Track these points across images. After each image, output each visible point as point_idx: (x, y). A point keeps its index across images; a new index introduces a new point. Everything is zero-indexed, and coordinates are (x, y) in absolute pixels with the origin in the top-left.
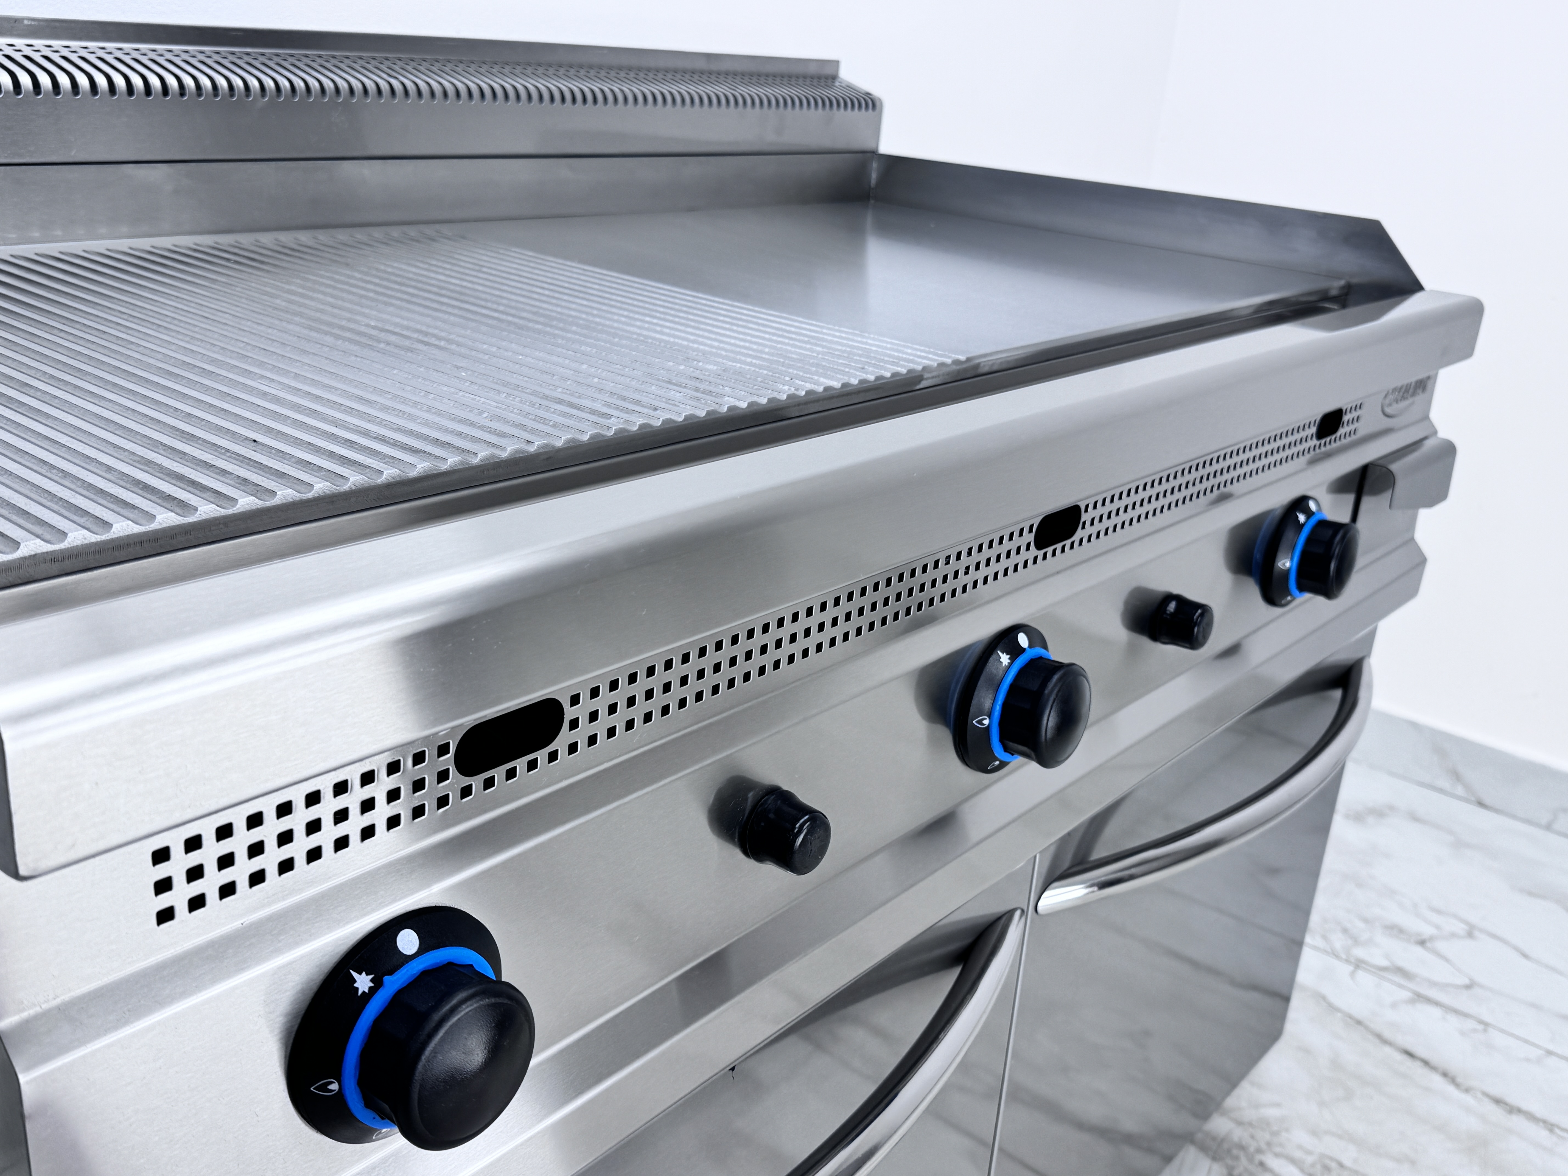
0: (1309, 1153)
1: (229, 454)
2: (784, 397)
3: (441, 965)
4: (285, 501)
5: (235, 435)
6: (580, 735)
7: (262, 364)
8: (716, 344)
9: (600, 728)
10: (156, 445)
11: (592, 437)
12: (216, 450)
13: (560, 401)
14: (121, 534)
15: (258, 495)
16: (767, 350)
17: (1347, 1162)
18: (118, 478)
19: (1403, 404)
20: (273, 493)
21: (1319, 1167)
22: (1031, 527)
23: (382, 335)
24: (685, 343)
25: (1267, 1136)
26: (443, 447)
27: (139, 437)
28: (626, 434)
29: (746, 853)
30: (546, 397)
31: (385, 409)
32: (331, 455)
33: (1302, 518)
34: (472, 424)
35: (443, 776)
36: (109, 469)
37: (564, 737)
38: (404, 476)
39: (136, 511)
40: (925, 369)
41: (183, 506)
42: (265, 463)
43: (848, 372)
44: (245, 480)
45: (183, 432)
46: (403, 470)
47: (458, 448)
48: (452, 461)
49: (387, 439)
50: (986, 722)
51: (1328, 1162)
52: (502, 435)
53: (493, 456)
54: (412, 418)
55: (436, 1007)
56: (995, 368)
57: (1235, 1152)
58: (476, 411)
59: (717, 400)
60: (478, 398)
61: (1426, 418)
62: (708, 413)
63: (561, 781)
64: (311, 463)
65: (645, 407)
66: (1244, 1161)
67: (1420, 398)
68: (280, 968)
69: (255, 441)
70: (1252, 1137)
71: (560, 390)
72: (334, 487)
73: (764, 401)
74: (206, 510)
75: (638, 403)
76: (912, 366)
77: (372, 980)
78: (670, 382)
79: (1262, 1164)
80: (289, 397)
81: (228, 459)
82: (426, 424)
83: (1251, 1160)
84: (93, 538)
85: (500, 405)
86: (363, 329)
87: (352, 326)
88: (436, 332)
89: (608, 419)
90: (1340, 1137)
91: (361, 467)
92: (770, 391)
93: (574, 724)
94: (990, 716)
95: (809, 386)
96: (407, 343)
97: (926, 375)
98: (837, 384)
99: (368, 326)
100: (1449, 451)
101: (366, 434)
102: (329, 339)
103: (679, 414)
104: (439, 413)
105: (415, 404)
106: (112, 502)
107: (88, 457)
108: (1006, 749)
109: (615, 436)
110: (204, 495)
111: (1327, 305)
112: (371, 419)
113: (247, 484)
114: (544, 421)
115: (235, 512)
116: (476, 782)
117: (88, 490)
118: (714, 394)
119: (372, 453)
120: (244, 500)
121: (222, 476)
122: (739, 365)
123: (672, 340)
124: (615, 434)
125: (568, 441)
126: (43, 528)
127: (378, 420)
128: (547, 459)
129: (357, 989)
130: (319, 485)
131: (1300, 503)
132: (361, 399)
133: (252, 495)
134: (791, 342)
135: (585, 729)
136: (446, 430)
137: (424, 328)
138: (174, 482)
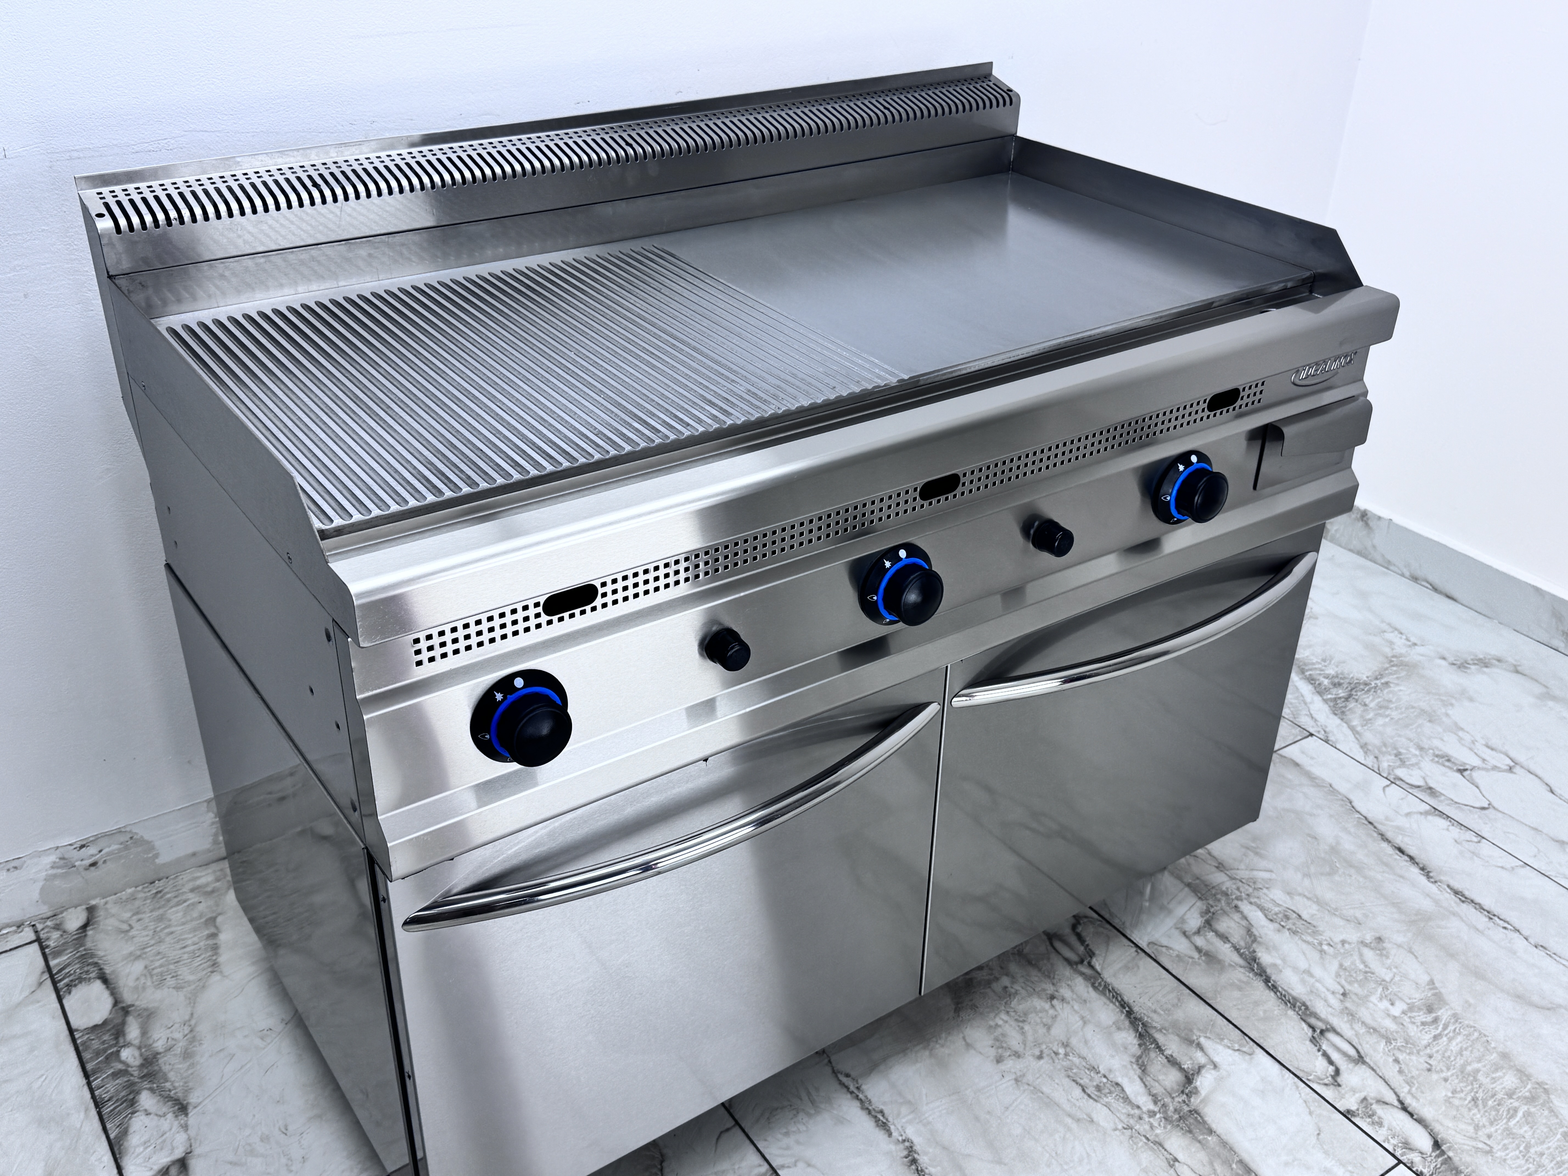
0: (1279, 905)
3: (532, 693)
4: (482, 489)
6: (607, 600)
9: (619, 597)
14: (411, 505)
15: (471, 485)
16: (788, 370)
17: (1305, 916)
18: (416, 473)
19: (1320, 376)
20: (478, 484)
21: (1280, 916)
22: (916, 489)
24: (743, 363)
25: (1250, 890)
30: (633, 417)
31: (549, 426)
33: (1181, 468)
35: (538, 616)
37: (599, 601)
39: (419, 493)
40: (875, 388)
41: (438, 491)
50: (875, 598)
51: (1290, 913)
57: (1219, 896)
58: (592, 429)
61: (1358, 380)
62: (716, 429)
63: (599, 619)
66: (1223, 903)
68: (467, 688)
70: (1238, 889)
73: (753, 419)
76: (866, 386)
77: (503, 696)
79: (1236, 907)
83: (1228, 904)
84: (400, 509)
90: (1308, 899)
93: (604, 595)
94: (877, 595)
106: (409, 487)
108: (890, 614)
112: (539, 434)
116: (555, 618)
122: (761, 384)
126: (382, 503)
127: (542, 435)
129: (498, 699)
131: (1184, 456)
135: (610, 597)
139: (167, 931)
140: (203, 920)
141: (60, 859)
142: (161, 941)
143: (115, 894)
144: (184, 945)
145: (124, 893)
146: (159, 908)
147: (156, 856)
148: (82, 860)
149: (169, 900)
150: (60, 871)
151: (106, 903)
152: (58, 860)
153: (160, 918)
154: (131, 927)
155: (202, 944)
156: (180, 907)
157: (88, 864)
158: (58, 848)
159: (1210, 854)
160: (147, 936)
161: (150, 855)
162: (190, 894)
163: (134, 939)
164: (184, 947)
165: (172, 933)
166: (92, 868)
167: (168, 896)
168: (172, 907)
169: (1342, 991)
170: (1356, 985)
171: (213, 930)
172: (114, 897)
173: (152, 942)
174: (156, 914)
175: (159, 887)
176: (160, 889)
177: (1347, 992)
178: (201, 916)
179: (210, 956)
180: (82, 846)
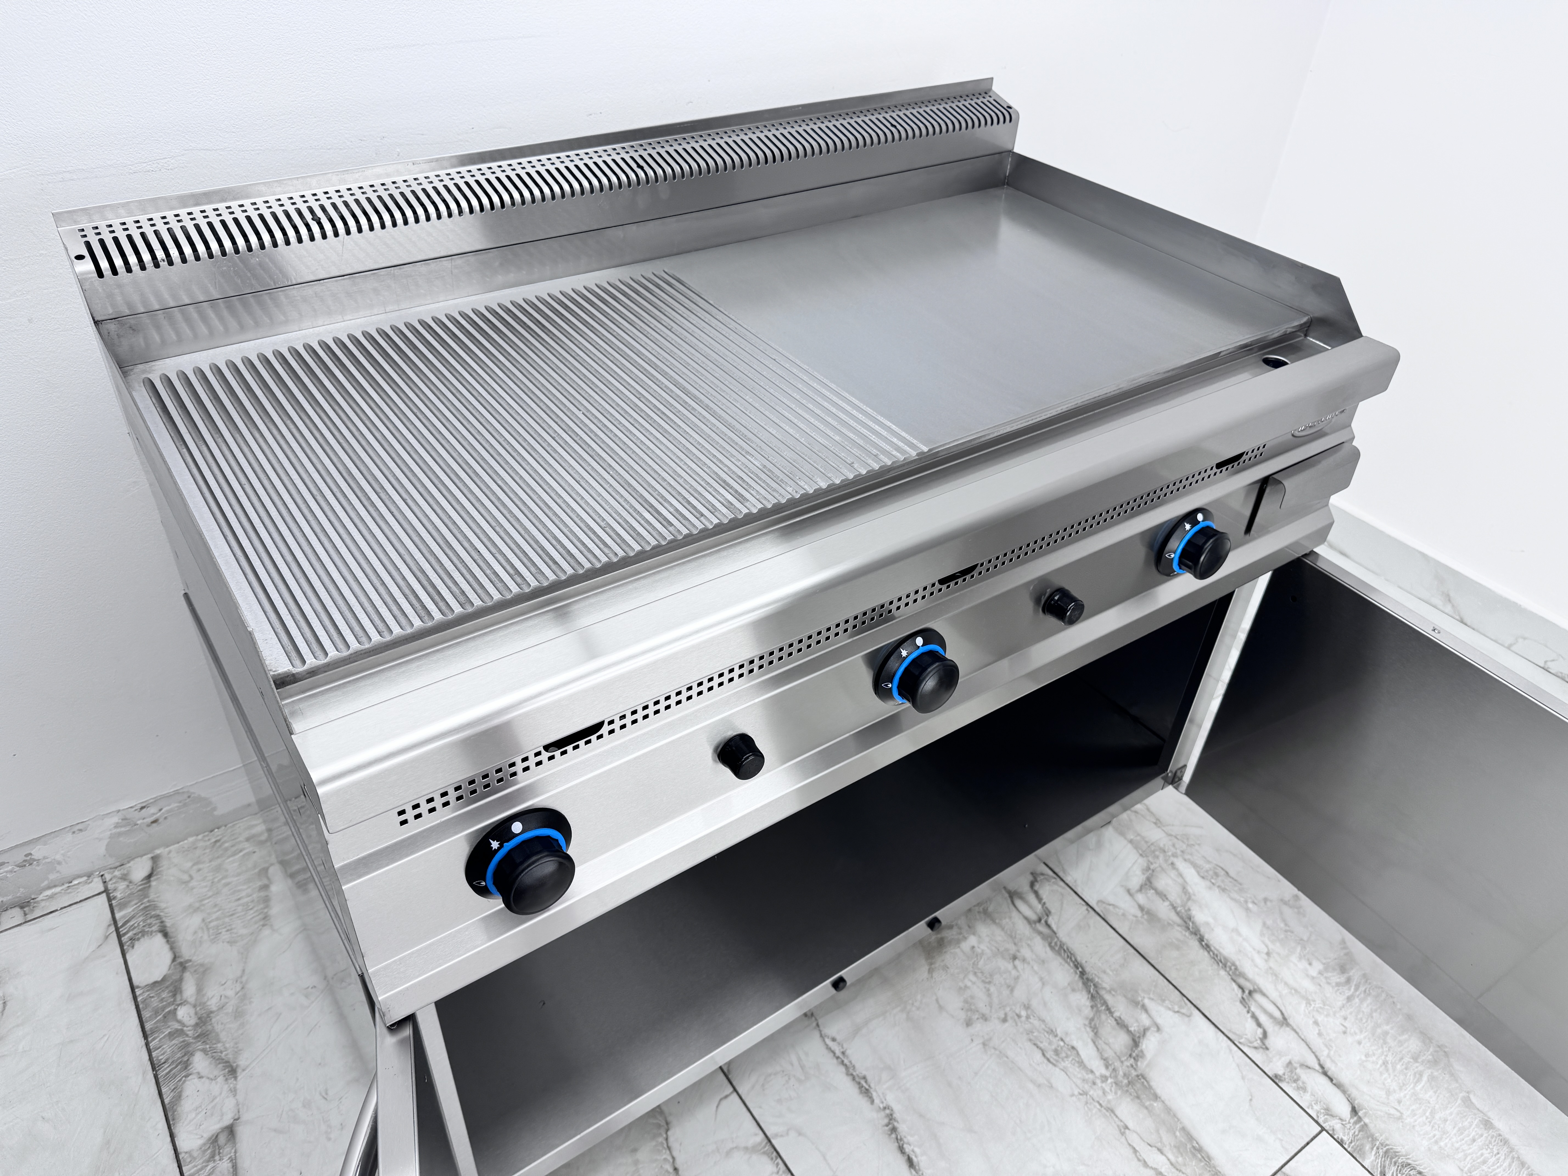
0: (1209, 862)
3: (533, 838)
17: (1232, 873)
19: (1318, 426)
21: (1211, 873)
22: (933, 584)
25: (1184, 847)
33: (1187, 524)
50: (890, 685)
51: (1219, 871)
57: (1157, 853)
61: (1346, 429)
68: (458, 840)
70: (1174, 845)
77: (499, 844)
79: (1172, 864)
83: (1166, 861)
90: (1235, 855)
94: (892, 683)
116: (557, 754)
129: (492, 847)
131: (1191, 515)
139: (223, 881)
140: (257, 870)
141: (122, 820)
142: (218, 893)
143: (178, 843)
144: (239, 897)
145: (186, 841)
146: (218, 857)
147: (215, 809)
148: (144, 819)
149: (226, 849)
150: (123, 829)
151: (170, 852)
152: (120, 821)
153: (218, 869)
154: (191, 878)
155: (255, 896)
156: (237, 857)
157: (150, 822)
158: (119, 811)
159: (1148, 809)
160: (206, 887)
161: (209, 809)
162: (246, 843)
163: (194, 890)
164: (239, 899)
165: (228, 884)
166: (154, 825)
167: (226, 845)
168: (229, 857)
169: (1266, 950)
170: (1278, 944)
171: (265, 881)
172: (177, 846)
173: (210, 894)
174: (214, 864)
175: (218, 836)
176: (218, 838)
177: (1271, 951)
178: (255, 867)
179: (262, 909)
180: (142, 808)
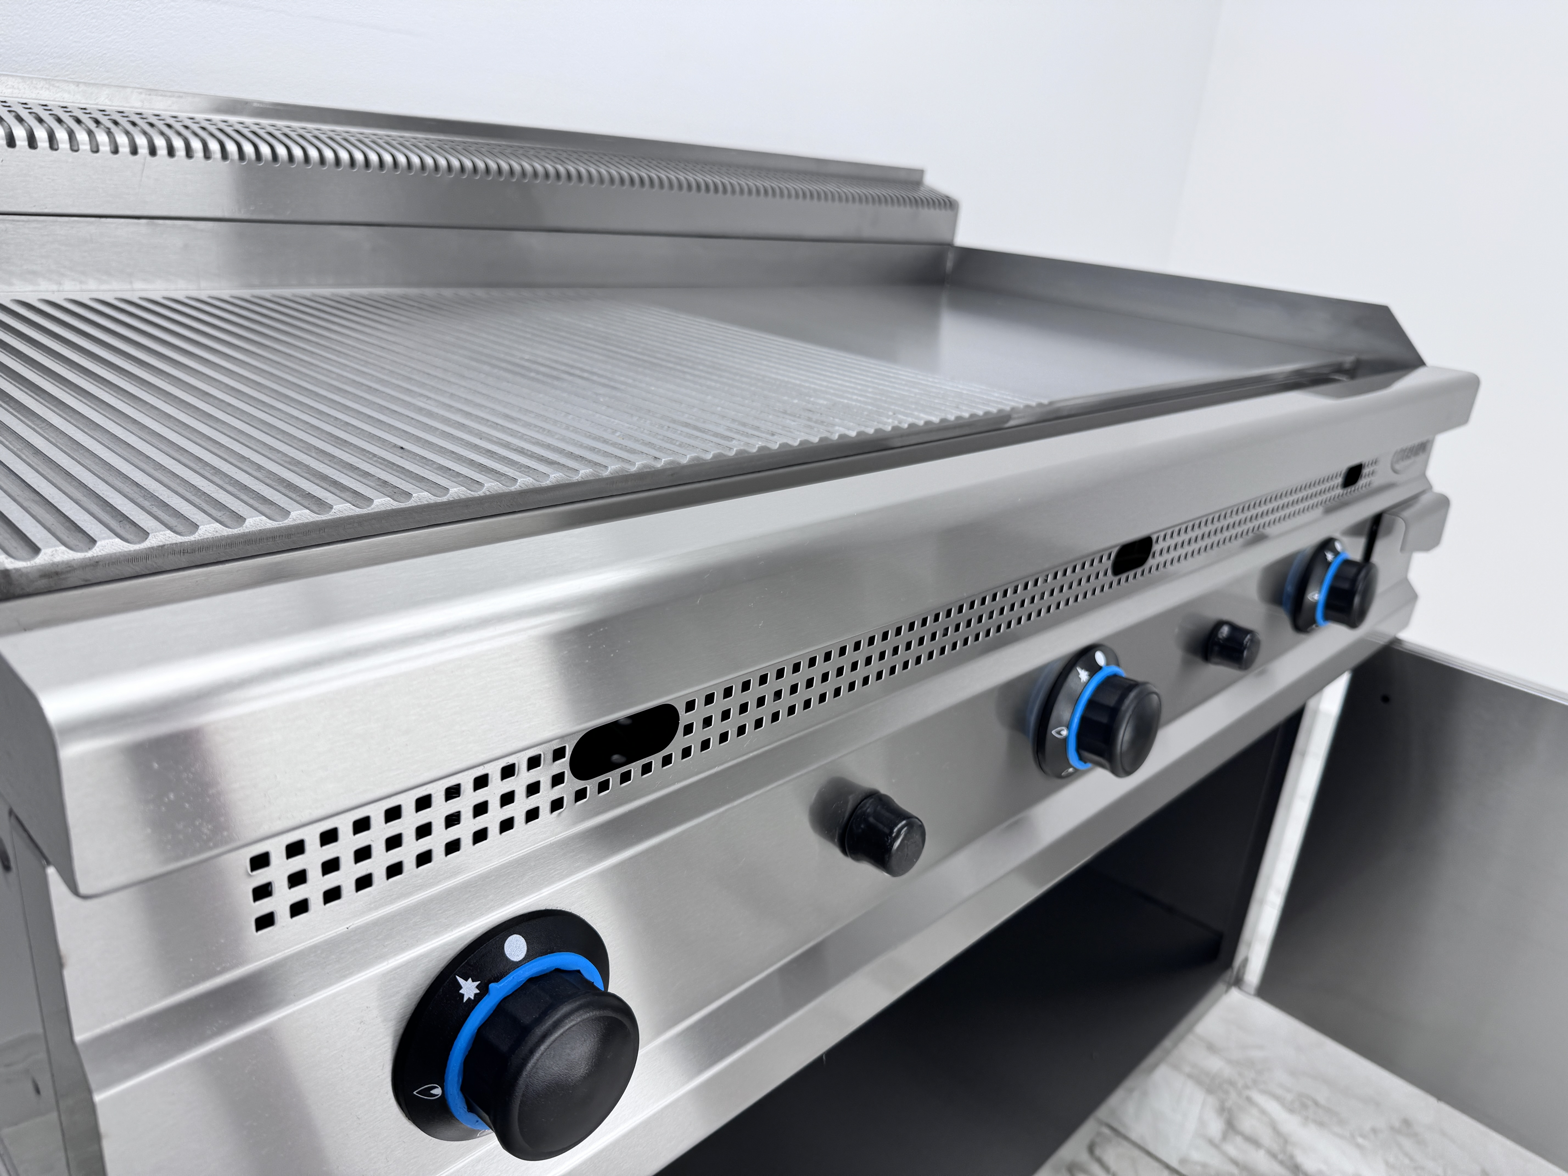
0: (1289, 1090)
1: (375, 459)
2: (889, 428)
3: (548, 971)
4: (420, 504)
5: (385, 442)
6: (694, 740)
7: (423, 385)
8: (825, 384)
9: (713, 733)
10: (309, 448)
11: (715, 456)
12: (364, 455)
13: (687, 425)
14: (254, 529)
15: (395, 497)
16: (870, 390)
17: (1321, 1101)
18: (266, 477)
19: (1408, 462)
20: (409, 495)
21: (1297, 1104)
22: (1110, 555)
23: (534, 366)
24: (798, 382)
25: (1253, 1074)
26: (577, 460)
27: (296, 441)
28: (746, 455)
29: (844, 852)
30: (674, 421)
31: (527, 425)
32: (471, 463)
33: (1330, 556)
34: (605, 441)
35: (558, 780)
36: (260, 467)
37: (679, 742)
38: (537, 484)
39: (273, 507)
40: (1013, 409)
41: (321, 505)
42: (407, 467)
43: (944, 410)
44: (385, 482)
45: (338, 438)
46: (537, 479)
47: (590, 461)
48: (584, 472)
49: (526, 452)
50: (1065, 733)
51: (1305, 1099)
52: (632, 451)
53: (622, 470)
54: (550, 433)
55: (539, 1021)
56: (1073, 412)
58: (609, 430)
59: (830, 429)
60: (613, 420)
61: (1423, 476)
62: (821, 440)
63: (674, 784)
64: (450, 469)
65: (764, 432)
66: (1233, 1095)
67: (1421, 458)
68: (385, 975)
69: (402, 448)
70: (1240, 1075)
71: (686, 415)
72: (469, 492)
73: (871, 431)
74: (342, 509)
75: (757, 428)
76: (1001, 407)
77: (477, 987)
78: (785, 412)
79: (1248, 1098)
80: (442, 412)
81: (374, 463)
82: (563, 439)
83: (1239, 1096)
84: (225, 532)
85: (632, 426)
86: (518, 361)
87: (508, 358)
88: (580, 365)
89: (729, 441)
91: (498, 475)
92: (875, 423)
93: (688, 729)
94: (1068, 727)
95: (911, 420)
96: (555, 373)
97: (1015, 416)
98: (935, 419)
99: (522, 359)
100: (1443, 503)
101: (507, 446)
102: (486, 368)
103: (794, 439)
104: (576, 430)
105: (555, 422)
106: (253, 498)
107: (243, 457)
108: (1081, 758)
109: (736, 457)
110: (343, 495)
111: (1336, 377)
112: (513, 433)
113: (387, 486)
114: (671, 441)
115: (370, 512)
116: (591, 785)
117: (233, 486)
118: (825, 424)
119: (509, 463)
120: (379, 500)
121: (364, 478)
122: (846, 401)
123: (786, 379)
124: (736, 454)
125: (693, 459)
126: (179, 520)
127: (520, 434)
128: (672, 475)
129: (463, 995)
130: (455, 489)
131: (1327, 544)
132: (507, 417)
133: (389, 496)
134: (891, 385)
135: (699, 734)
136: (581, 446)
137: (571, 362)
138: (317, 481)
